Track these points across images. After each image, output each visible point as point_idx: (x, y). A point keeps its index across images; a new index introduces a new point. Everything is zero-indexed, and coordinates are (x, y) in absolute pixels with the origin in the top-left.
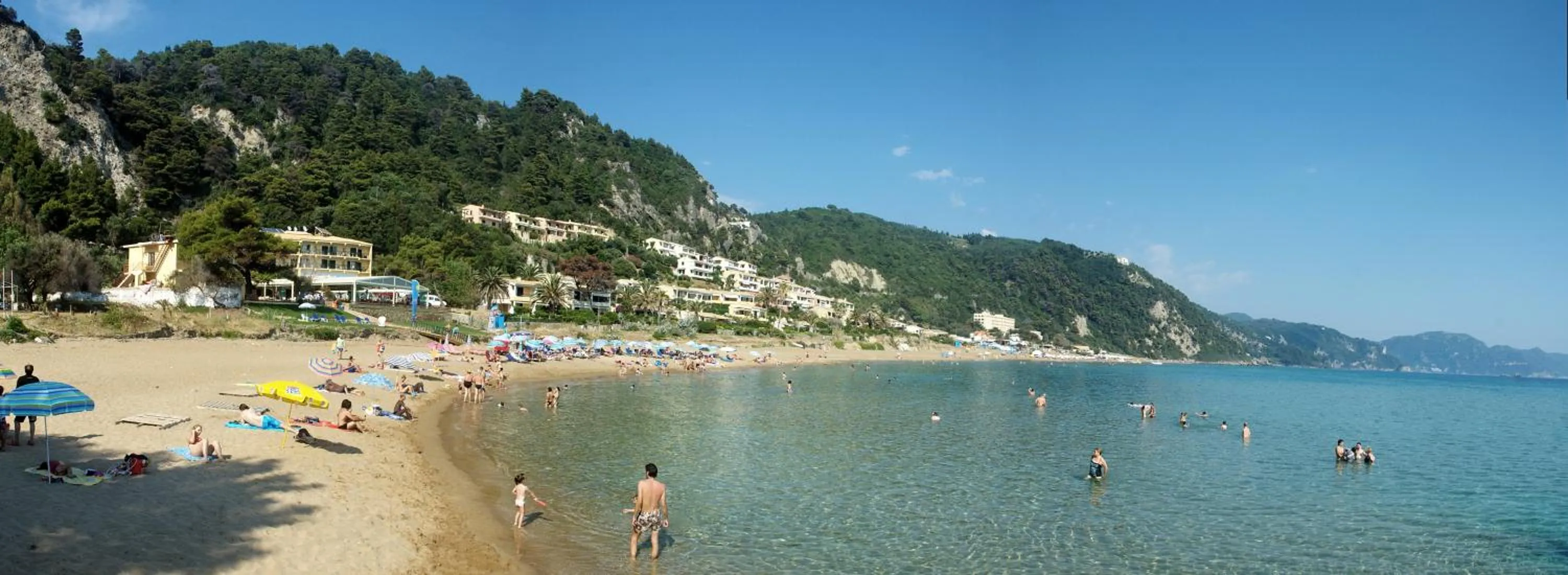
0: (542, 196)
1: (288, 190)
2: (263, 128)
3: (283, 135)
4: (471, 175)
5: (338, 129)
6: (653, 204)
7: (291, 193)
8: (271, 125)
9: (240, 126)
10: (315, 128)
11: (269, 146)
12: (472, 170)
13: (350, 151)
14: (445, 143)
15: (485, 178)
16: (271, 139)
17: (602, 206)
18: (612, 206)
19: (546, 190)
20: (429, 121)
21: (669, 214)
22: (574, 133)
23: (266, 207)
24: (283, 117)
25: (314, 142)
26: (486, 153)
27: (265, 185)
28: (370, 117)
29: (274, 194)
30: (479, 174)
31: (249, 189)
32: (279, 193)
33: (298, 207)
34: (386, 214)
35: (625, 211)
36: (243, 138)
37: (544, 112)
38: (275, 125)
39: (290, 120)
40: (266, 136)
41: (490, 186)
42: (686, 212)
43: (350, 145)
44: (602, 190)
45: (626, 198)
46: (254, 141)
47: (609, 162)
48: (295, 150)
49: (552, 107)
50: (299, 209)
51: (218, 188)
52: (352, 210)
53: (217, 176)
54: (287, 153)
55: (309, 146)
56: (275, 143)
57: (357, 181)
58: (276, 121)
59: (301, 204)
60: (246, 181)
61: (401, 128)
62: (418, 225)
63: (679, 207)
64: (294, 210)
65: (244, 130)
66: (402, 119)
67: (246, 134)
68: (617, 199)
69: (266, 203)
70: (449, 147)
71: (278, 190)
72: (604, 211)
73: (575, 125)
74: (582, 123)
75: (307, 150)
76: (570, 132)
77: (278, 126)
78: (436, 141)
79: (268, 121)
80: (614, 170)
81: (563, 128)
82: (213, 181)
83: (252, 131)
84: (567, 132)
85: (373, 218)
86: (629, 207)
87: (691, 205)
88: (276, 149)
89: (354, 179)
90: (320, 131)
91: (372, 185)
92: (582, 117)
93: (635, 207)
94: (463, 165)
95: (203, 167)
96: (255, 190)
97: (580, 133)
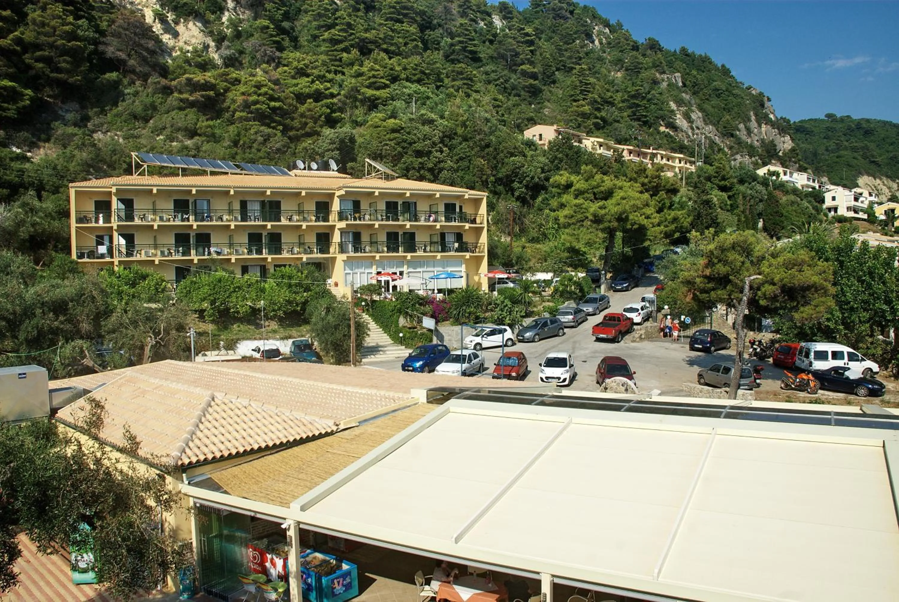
0: (597, 118)
1: (272, 98)
2: (206, 23)
3: (238, 35)
4: (505, 88)
5: (319, 28)
6: (714, 125)
7: (277, 104)
8: (220, 18)
9: (170, 16)
10: (286, 24)
11: (218, 48)
12: (506, 81)
13: (345, 55)
14: (464, 49)
15: (523, 93)
16: (220, 40)
17: (662, 129)
18: (673, 126)
19: (599, 110)
20: (435, 22)
21: (732, 135)
22: (601, 43)
23: (231, 128)
24: (235, 9)
25: (287, 43)
26: (519, 60)
27: (227, 90)
28: (360, 14)
29: (246, 106)
30: (514, 88)
31: (197, 96)
32: (256, 103)
33: (292, 128)
34: (451, 138)
35: (690, 134)
36: (176, 35)
37: (565, 18)
38: (224, 19)
39: (246, 15)
40: (211, 34)
41: (530, 104)
42: (749, 132)
43: (342, 46)
44: (661, 109)
45: (687, 117)
46: (194, 41)
47: (658, 75)
48: (258, 55)
49: (572, 13)
50: (291, 133)
51: (136, 94)
52: (394, 131)
53: (133, 72)
54: (246, 60)
55: (281, 49)
56: (226, 43)
57: (370, 92)
58: (227, 13)
59: (296, 123)
60: (189, 80)
61: (405, 26)
62: (512, 155)
63: (741, 126)
64: (284, 132)
65: (177, 23)
66: (405, 15)
67: (180, 28)
68: (680, 121)
69: (231, 122)
70: (471, 52)
71: (254, 98)
72: (667, 135)
73: (600, 33)
74: (607, 30)
75: (278, 54)
76: (597, 42)
77: (230, 20)
78: (452, 45)
79: (213, 13)
80: (665, 84)
81: (589, 36)
82: (126, 81)
83: (191, 24)
84: (593, 42)
85: (434, 144)
86: (692, 128)
87: (753, 124)
88: (228, 52)
89: (364, 90)
90: (293, 28)
91: (393, 99)
92: (607, 24)
93: (698, 128)
94: (493, 75)
95: (103, 53)
96: (208, 98)
97: (609, 43)
